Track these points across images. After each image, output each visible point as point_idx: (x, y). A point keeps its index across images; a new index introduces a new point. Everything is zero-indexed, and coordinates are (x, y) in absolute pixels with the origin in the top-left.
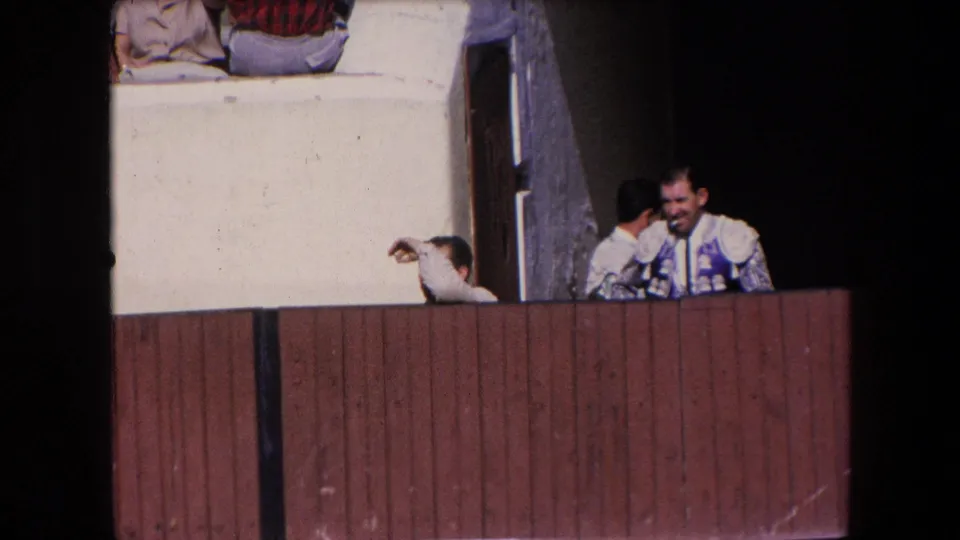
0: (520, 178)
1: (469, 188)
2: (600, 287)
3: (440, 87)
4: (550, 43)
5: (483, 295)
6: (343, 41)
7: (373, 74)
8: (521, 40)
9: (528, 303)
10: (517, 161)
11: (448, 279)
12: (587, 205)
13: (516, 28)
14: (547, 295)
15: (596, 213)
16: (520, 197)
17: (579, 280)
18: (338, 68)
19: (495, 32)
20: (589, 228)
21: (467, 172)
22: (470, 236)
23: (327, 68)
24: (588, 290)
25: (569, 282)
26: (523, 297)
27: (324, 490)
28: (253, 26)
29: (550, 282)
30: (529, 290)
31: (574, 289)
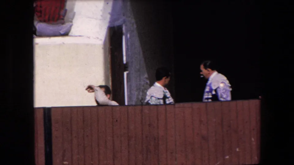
0: (125, 67)
1: (110, 71)
2: (149, 100)
3: (101, 40)
4: (135, 26)
5: (114, 103)
6: (71, 26)
7: (80, 36)
8: (126, 25)
9: (128, 105)
10: (125, 62)
11: (103, 98)
12: (146, 76)
13: (124, 22)
14: (134, 103)
15: (149, 78)
16: (125, 73)
17: (144, 98)
19: (117, 23)
20: (147, 83)
21: (109, 66)
22: (110, 85)
23: (66, 34)
24: (146, 101)
25: (140, 99)
26: (126, 104)
27: (65, 163)
29: (134, 99)
30: (128, 101)
31: (142, 101)
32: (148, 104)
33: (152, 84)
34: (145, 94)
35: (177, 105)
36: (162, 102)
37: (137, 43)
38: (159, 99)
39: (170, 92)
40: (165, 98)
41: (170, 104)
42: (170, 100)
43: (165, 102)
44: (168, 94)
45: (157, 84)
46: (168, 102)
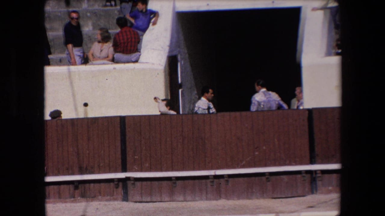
0: (180, 86)
1: (169, 88)
2: (197, 111)
3: (162, 65)
4: (187, 55)
5: (172, 112)
6: (140, 55)
7: (146, 63)
8: (181, 55)
9: (182, 114)
10: (180, 82)
11: (165, 109)
12: (196, 92)
13: (179, 52)
14: (186, 113)
15: (198, 94)
16: (180, 91)
17: (193, 109)
18: (139, 61)
19: (174, 53)
20: (196, 97)
21: (168, 85)
23: (136, 61)
24: (195, 111)
25: (191, 109)
26: (181, 113)
27: (136, 157)
28: (120, 52)
29: (187, 110)
30: (183, 111)
31: (193, 111)
32: (196, 113)
33: (199, 98)
34: (194, 107)
35: (219, 114)
36: (207, 112)
37: (189, 69)
38: (204, 109)
39: (214, 104)
40: (209, 108)
41: (213, 113)
42: (213, 110)
43: (209, 112)
44: (212, 106)
45: (203, 99)
46: (211, 112)
